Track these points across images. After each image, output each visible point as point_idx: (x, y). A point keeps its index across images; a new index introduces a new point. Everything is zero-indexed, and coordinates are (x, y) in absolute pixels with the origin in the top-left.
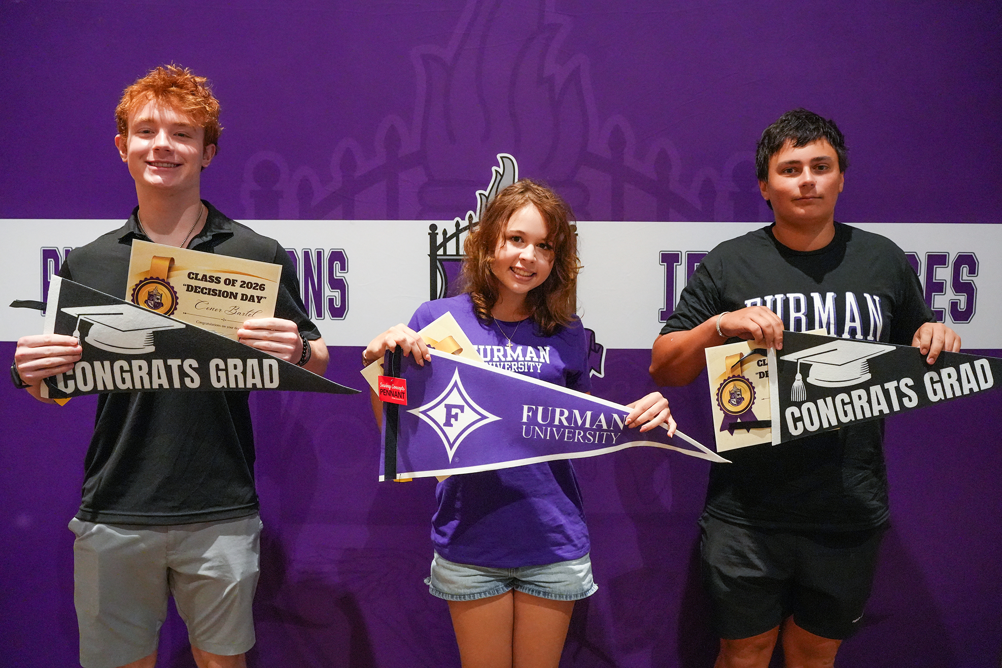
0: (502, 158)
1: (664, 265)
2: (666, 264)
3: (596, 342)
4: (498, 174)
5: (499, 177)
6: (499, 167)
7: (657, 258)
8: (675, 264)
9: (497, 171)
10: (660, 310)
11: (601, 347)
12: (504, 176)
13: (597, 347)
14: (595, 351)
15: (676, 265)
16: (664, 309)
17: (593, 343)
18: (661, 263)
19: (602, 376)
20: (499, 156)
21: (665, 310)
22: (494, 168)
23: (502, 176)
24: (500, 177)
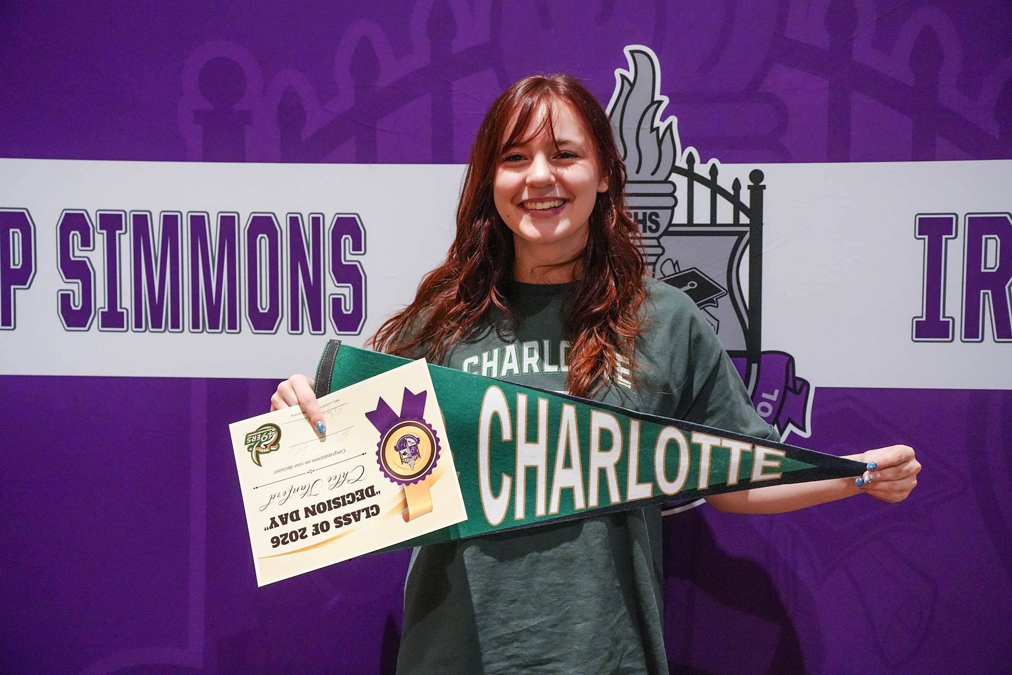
0: (632, 52)
1: (924, 239)
2: (926, 237)
3: (797, 375)
4: (625, 81)
5: (627, 87)
6: (628, 69)
7: (910, 226)
8: (944, 237)
9: (623, 77)
10: (915, 320)
11: (806, 384)
12: (636, 84)
13: (799, 384)
14: (794, 391)
15: (946, 239)
16: (922, 317)
17: (791, 378)
18: (918, 236)
19: (807, 434)
20: (627, 50)
21: (924, 319)
22: (618, 72)
23: (632, 85)
24: (629, 88)
